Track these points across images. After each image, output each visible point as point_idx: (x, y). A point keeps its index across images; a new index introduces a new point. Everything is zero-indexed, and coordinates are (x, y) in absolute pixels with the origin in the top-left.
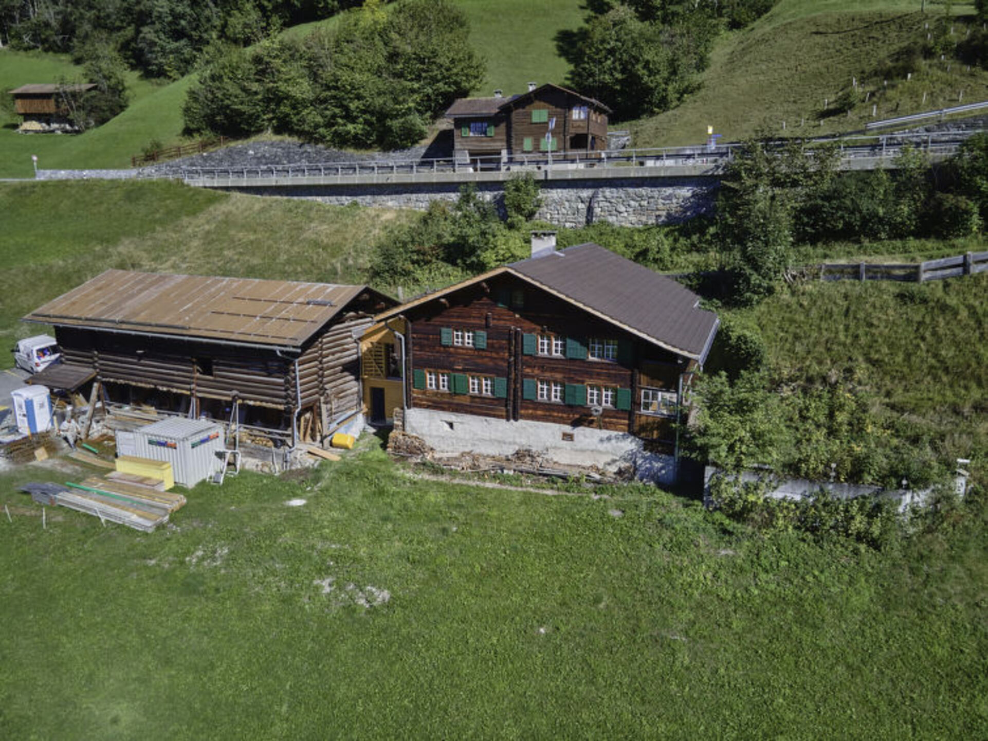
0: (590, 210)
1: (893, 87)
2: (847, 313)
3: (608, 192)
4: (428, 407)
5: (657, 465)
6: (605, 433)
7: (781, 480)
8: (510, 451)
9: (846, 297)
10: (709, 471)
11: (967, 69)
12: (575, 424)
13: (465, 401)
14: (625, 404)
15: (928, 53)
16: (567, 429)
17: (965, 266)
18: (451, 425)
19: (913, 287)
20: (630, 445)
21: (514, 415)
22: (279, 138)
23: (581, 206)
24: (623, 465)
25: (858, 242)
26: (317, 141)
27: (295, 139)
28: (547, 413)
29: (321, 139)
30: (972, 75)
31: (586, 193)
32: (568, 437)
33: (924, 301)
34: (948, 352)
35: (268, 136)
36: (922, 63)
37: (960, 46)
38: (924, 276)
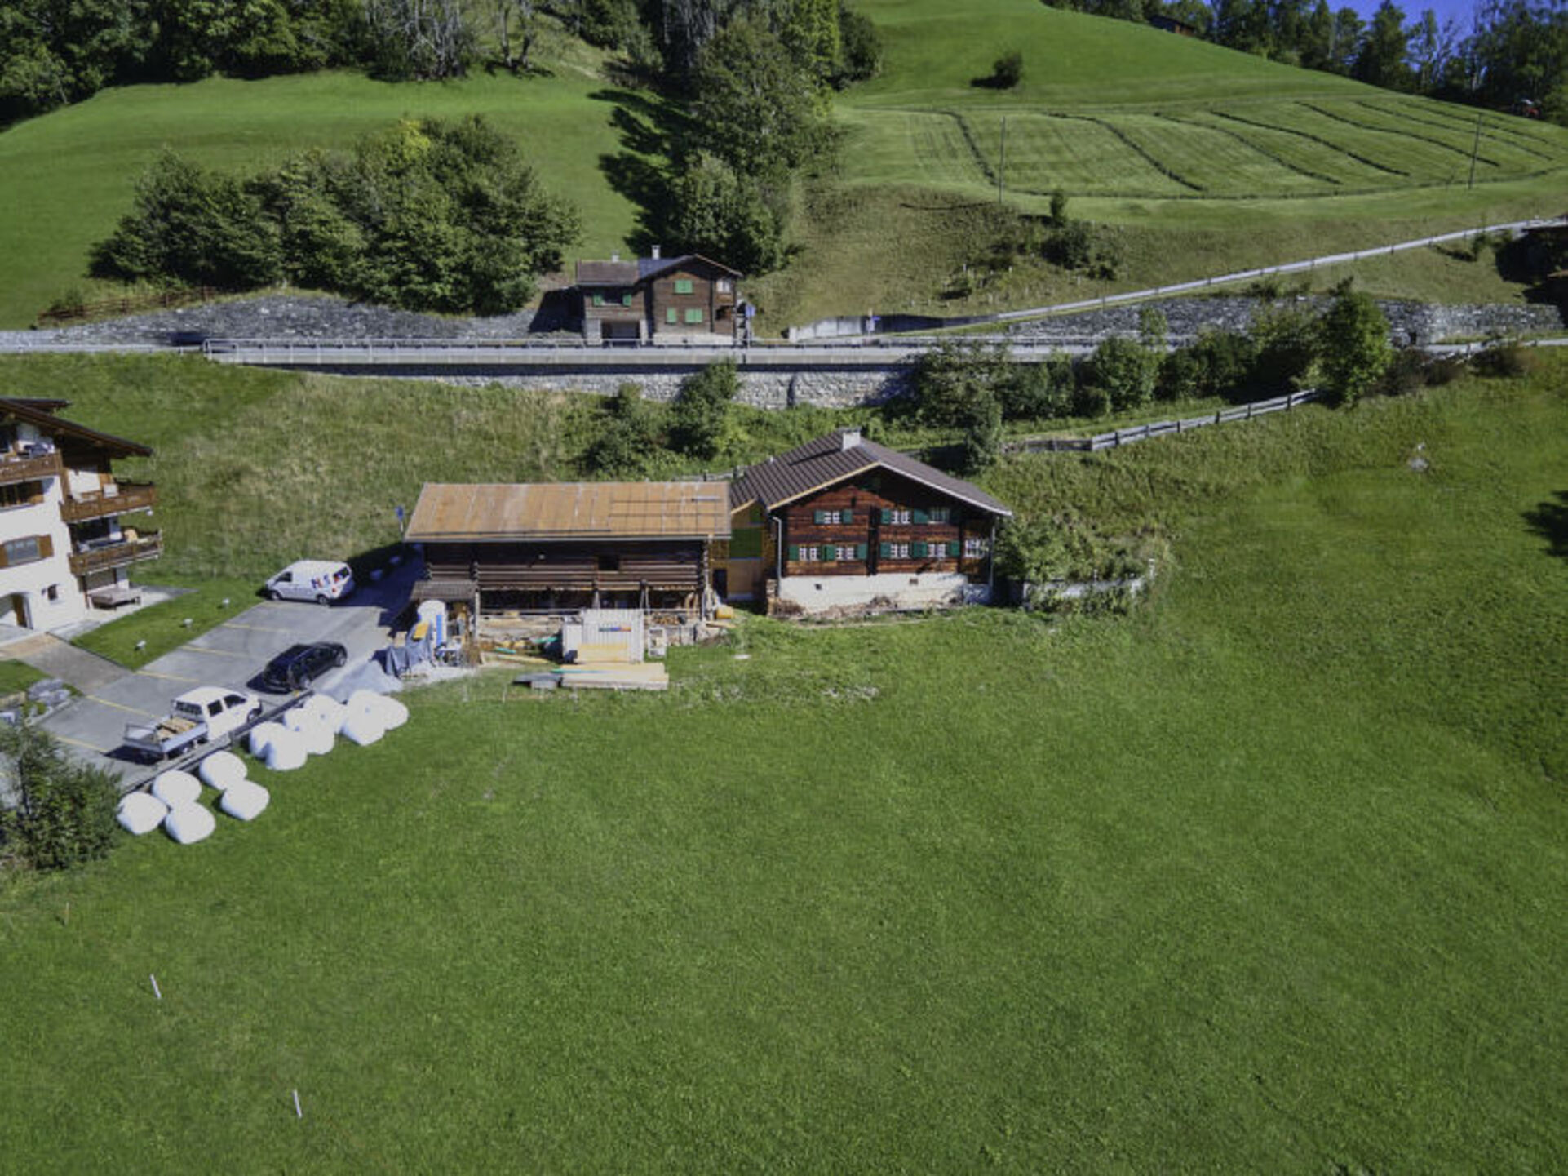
0: (790, 393)
1: (1000, 277)
2: (1052, 475)
3: (807, 376)
4: (800, 575)
5: (978, 592)
6: (940, 575)
7: (1068, 585)
8: (867, 599)
9: (1048, 463)
10: (1026, 586)
11: (1053, 267)
12: (919, 571)
13: (833, 565)
14: (955, 551)
15: (1022, 249)
16: (914, 576)
17: (1116, 439)
18: (818, 587)
19: (1089, 455)
20: (959, 581)
21: (872, 570)
22: (307, 294)
23: (781, 389)
24: (952, 596)
25: (1034, 419)
26: (376, 301)
27: (338, 296)
28: (899, 566)
29: (386, 298)
30: (1057, 273)
31: (785, 377)
32: (913, 582)
33: (1099, 464)
34: (1121, 497)
35: (284, 288)
36: (1018, 259)
37: (1043, 245)
38: (1095, 447)
